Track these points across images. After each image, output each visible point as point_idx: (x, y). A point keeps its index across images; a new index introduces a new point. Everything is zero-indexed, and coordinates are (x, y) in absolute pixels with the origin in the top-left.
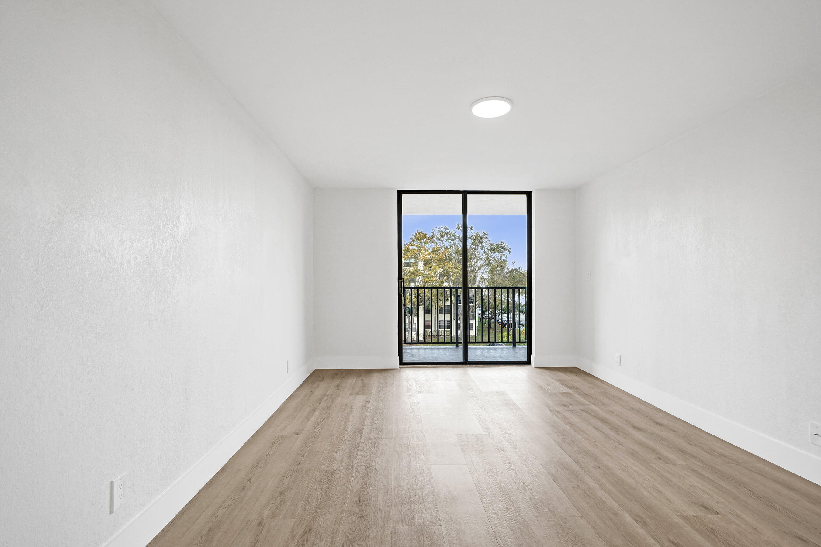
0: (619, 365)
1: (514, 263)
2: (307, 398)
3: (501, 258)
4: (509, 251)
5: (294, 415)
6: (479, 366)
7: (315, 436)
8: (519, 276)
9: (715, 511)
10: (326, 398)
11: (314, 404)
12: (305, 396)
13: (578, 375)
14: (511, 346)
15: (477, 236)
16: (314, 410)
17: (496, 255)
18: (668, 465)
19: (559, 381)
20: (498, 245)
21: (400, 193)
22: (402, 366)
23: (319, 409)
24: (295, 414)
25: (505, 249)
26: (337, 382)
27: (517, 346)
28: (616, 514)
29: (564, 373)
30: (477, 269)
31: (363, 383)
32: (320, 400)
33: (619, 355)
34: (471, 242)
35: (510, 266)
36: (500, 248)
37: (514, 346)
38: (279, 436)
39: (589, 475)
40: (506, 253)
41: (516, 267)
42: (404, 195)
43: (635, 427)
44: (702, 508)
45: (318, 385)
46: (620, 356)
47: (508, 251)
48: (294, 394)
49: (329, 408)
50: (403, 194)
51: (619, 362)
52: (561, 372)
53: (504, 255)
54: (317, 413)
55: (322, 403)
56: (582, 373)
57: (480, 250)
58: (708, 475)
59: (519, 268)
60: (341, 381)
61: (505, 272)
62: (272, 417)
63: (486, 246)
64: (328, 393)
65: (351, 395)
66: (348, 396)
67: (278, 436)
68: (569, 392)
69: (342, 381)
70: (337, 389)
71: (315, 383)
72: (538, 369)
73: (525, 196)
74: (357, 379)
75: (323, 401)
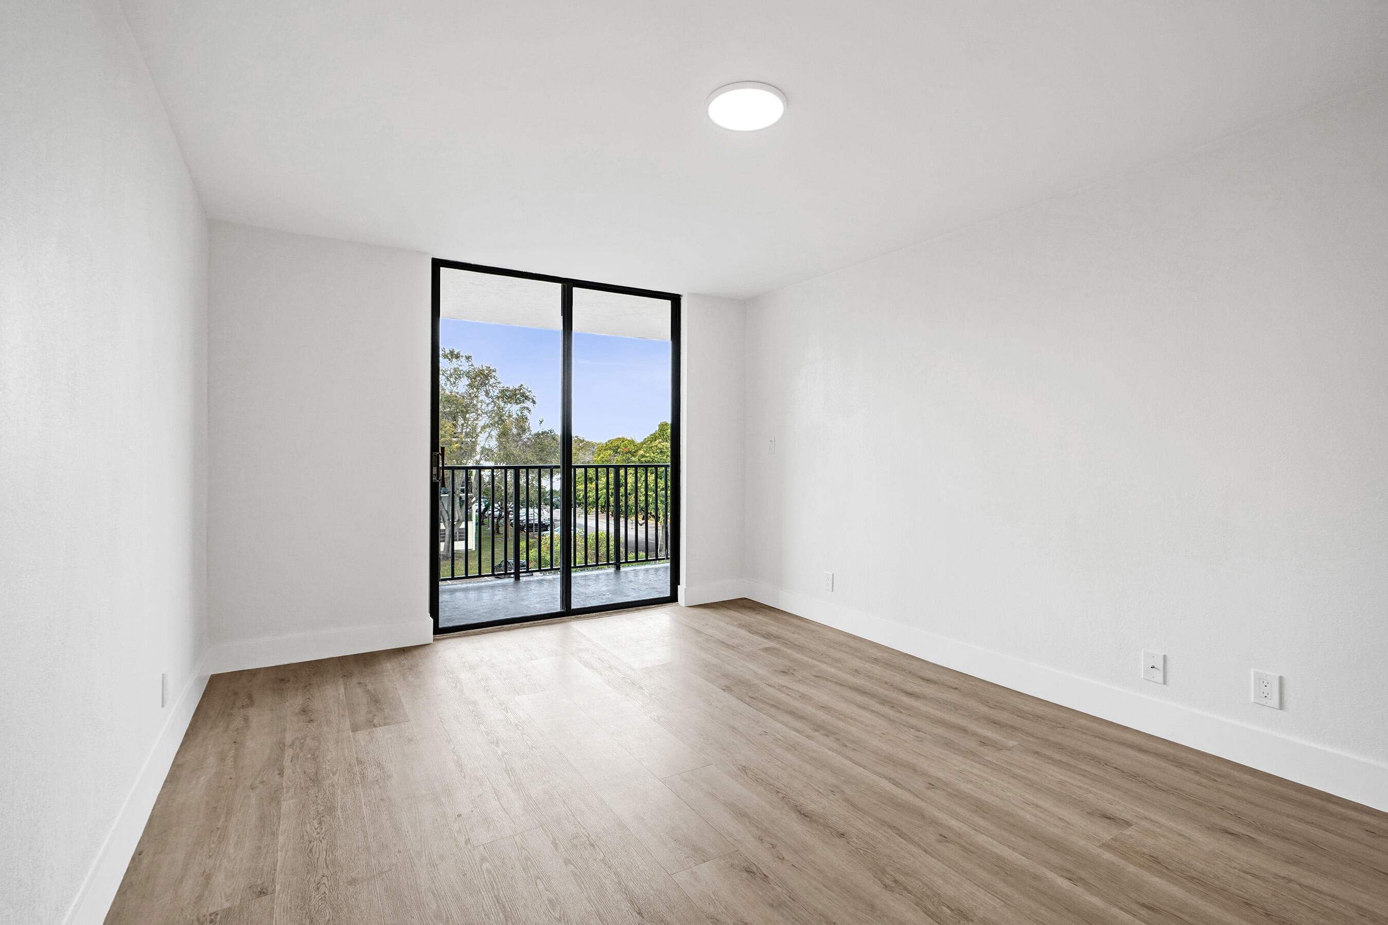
0: (831, 590)
1: (541, 422)
2: (229, 762)
3: (521, 413)
4: (534, 402)
5: (218, 829)
6: (592, 617)
7: (325, 880)
8: (550, 444)
9: (1123, 820)
10: (289, 753)
11: (265, 779)
12: (222, 759)
13: (760, 613)
14: (612, 570)
15: (479, 374)
16: (275, 798)
17: (514, 409)
18: (1001, 751)
19: (741, 626)
20: (516, 390)
21: (437, 264)
22: (438, 636)
23: (287, 792)
24: (220, 825)
25: (527, 398)
26: (295, 701)
27: (622, 569)
28: (1036, 877)
29: (738, 611)
30: (479, 430)
31: (368, 691)
32: (276, 764)
33: (831, 574)
34: (468, 383)
35: (535, 427)
36: (516, 396)
37: (618, 568)
38: (202, 919)
39: (938, 808)
40: (528, 404)
41: (545, 428)
42: (443, 271)
43: (910, 694)
44: (1104, 819)
45: (246, 719)
46: (833, 575)
47: (531, 400)
48: (180, 762)
49: (315, 780)
50: (441, 268)
51: (831, 585)
52: (731, 609)
53: (527, 408)
54: (288, 804)
55: (288, 772)
56: (763, 607)
57: (482, 396)
58: (1057, 756)
59: (550, 431)
60: (307, 697)
61: (524, 437)
62: (140, 854)
63: (495, 392)
64: (289, 739)
65: (355, 729)
66: (351, 733)
67: (198, 920)
68: (771, 645)
69: (310, 696)
70: (308, 719)
71: (230, 715)
72: (693, 608)
73: (669, 302)
74: (345, 684)
75: (287, 763)
